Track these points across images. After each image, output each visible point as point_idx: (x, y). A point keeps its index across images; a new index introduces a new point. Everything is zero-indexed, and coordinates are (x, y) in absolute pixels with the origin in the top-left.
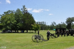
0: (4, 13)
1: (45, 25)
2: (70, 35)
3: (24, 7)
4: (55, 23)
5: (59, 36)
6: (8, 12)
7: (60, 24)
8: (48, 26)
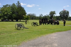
0: (3, 6)
1: (35, 16)
2: (50, 23)
3: (18, 2)
4: (42, 15)
5: (41, 24)
6: (6, 5)
7: (45, 16)
8: (37, 17)
